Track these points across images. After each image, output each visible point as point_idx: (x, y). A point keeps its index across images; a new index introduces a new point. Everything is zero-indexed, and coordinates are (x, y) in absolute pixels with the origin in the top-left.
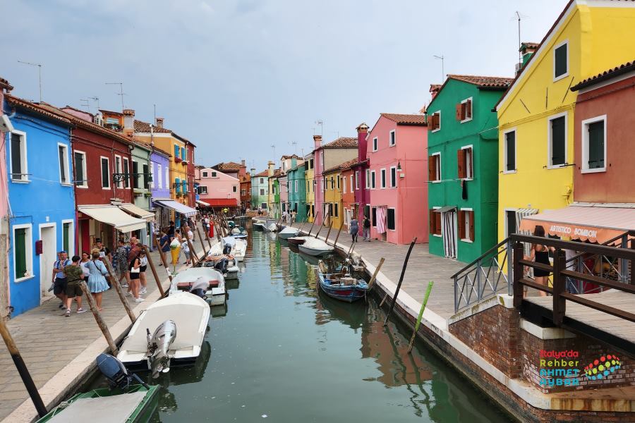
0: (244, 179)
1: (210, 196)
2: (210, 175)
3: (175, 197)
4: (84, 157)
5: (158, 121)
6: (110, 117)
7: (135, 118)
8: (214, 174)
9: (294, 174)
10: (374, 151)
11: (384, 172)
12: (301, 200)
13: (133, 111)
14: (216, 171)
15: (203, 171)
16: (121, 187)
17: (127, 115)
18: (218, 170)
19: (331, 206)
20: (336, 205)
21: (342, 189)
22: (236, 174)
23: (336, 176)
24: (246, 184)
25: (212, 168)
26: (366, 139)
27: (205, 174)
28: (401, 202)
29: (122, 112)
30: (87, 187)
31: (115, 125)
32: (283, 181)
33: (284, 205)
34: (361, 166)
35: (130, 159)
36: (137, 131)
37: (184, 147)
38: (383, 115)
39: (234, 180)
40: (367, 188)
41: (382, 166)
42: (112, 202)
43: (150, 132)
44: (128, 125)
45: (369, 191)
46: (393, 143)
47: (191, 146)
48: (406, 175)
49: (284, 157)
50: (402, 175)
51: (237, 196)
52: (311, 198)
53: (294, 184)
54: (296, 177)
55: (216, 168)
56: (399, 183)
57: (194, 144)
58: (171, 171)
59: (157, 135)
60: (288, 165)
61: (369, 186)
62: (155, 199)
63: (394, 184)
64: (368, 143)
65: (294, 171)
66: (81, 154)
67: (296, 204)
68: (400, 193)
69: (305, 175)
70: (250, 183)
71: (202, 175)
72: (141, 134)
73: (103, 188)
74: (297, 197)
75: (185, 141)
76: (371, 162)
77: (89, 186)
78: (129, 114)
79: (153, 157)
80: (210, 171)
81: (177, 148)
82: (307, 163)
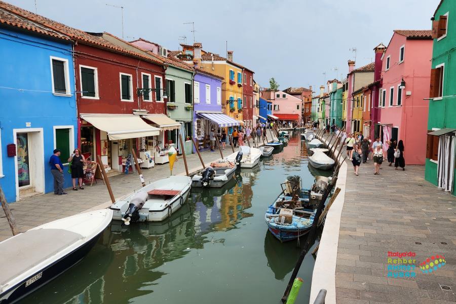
0: (308, 100)
1: (281, 112)
2: (281, 96)
3: (228, 111)
4: (96, 72)
5: (229, 53)
6: (188, 49)
7: (202, 49)
8: (284, 96)
9: (334, 95)
10: (386, 70)
11: (392, 90)
12: (337, 117)
13: (201, 44)
14: (286, 94)
15: (277, 93)
16: (151, 100)
17: (196, 47)
18: (287, 93)
19: (356, 121)
20: (359, 121)
21: (363, 107)
22: (300, 96)
23: (359, 96)
24: (309, 104)
25: (283, 91)
26: (382, 59)
27: (278, 96)
28: (405, 121)
29: (192, 45)
30: (98, 98)
31: (189, 55)
32: (328, 100)
33: (327, 120)
34: (377, 86)
35: (164, 78)
36: (203, 59)
37: (240, 73)
38: (396, 32)
39: (298, 100)
40: (379, 106)
41: (392, 84)
42: (134, 113)
43: (211, 60)
44: (198, 55)
45: (380, 109)
46: (402, 59)
47: (250, 73)
48: (412, 93)
49: (329, 81)
50: (409, 93)
51: (299, 112)
52: (345, 115)
53: (333, 104)
54: (335, 98)
55: (286, 91)
56: (405, 101)
57: (253, 71)
58: (223, 90)
59: (216, 62)
60: (331, 88)
61: (380, 105)
62: (198, 112)
63: (399, 103)
64: (383, 63)
65: (334, 93)
66: (93, 70)
67: (334, 120)
68: (404, 112)
69: (343, 96)
70: (311, 102)
71: (276, 96)
72: (205, 62)
73: (122, 100)
74: (335, 115)
75: (242, 68)
76: (384, 82)
77: (100, 98)
78: (197, 46)
79: (197, 77)
80: (281, 93)
81: (232, 73)
82: (344, 85)
